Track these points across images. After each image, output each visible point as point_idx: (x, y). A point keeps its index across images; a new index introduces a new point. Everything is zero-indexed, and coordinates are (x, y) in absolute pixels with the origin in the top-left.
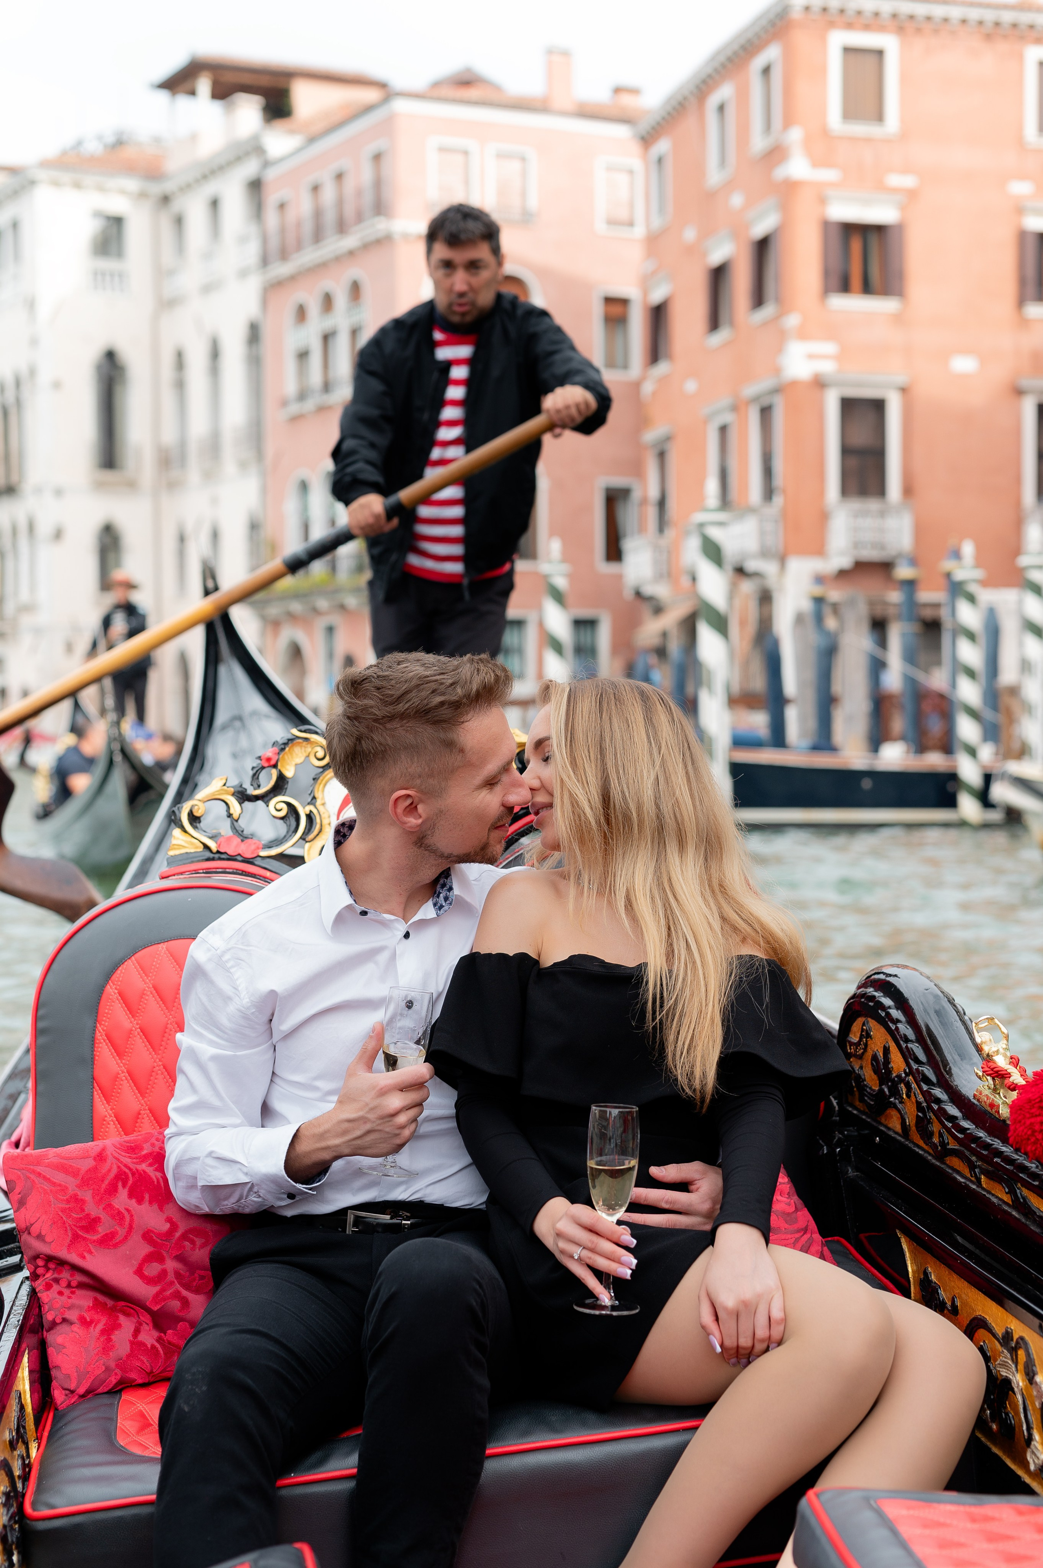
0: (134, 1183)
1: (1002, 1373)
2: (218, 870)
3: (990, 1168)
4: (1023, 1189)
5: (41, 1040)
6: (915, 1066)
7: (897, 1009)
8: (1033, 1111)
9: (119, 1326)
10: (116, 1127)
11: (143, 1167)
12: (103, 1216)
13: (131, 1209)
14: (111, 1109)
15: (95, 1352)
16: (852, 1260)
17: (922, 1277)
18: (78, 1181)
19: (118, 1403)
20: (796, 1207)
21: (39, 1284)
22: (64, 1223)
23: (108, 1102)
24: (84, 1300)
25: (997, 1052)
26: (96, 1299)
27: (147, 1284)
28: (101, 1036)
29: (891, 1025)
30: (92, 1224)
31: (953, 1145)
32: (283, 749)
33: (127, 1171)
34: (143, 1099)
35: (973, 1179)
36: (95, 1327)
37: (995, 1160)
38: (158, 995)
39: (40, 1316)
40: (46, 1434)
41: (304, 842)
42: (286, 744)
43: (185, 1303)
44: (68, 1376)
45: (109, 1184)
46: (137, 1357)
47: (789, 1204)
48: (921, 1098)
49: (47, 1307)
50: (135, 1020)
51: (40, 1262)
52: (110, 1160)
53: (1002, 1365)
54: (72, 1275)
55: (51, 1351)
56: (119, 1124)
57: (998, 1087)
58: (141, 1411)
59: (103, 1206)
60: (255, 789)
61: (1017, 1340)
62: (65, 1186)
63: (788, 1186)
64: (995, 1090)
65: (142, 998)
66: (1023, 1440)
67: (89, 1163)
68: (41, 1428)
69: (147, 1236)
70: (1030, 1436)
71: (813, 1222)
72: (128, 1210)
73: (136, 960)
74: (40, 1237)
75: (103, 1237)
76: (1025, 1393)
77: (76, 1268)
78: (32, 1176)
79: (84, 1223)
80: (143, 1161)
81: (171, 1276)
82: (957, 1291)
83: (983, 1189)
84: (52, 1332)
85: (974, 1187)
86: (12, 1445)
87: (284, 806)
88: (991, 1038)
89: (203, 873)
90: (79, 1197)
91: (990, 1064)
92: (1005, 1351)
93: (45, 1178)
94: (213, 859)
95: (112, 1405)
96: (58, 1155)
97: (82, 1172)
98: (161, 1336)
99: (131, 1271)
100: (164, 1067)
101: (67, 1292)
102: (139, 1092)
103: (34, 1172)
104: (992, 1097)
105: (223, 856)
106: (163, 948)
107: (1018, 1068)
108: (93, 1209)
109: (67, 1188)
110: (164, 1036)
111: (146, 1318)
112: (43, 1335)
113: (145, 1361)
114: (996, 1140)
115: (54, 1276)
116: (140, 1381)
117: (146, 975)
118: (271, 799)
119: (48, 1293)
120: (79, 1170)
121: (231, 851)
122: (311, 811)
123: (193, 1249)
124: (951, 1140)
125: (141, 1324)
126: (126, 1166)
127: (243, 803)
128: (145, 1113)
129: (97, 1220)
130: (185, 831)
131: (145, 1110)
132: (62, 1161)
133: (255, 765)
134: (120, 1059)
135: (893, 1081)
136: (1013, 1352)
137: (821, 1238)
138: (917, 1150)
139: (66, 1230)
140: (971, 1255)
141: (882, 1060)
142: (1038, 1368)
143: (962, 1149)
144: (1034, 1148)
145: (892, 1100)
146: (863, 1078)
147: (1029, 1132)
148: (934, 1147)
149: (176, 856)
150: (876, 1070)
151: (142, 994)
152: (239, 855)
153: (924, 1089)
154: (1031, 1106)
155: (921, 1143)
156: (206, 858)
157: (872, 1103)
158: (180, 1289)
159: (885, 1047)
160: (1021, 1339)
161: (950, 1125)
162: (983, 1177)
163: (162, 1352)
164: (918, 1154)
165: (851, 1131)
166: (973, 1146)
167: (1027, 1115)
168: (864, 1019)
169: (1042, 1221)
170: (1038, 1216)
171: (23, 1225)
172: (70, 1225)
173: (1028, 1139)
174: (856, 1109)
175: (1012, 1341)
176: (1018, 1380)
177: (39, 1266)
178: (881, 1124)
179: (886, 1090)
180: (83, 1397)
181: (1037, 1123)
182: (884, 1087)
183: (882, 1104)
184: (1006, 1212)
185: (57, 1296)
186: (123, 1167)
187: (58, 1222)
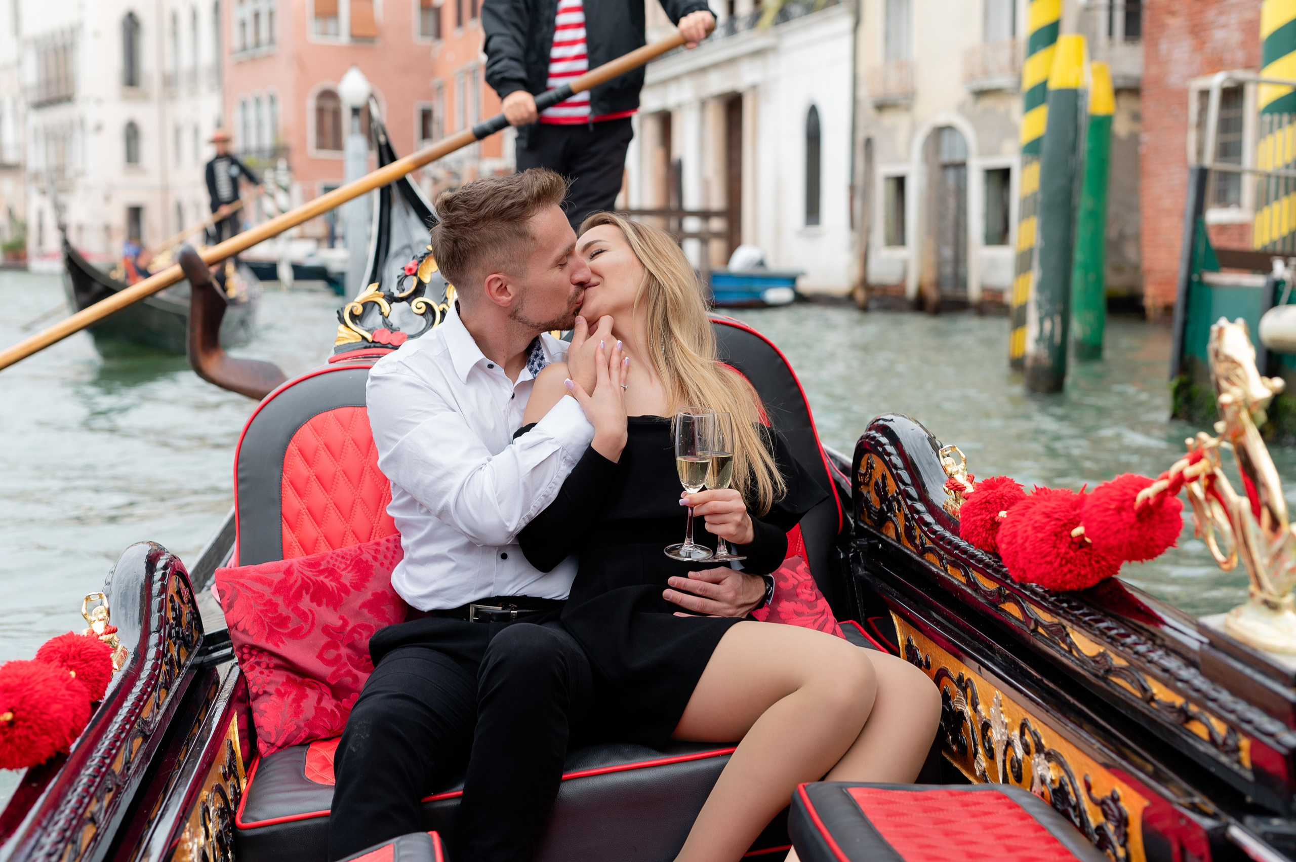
0: (315, 591)
1: (958, 708)
2: (373, 355)
3: (953, 559)
4: (974, 572)
5: (241, 487)
6: (902, 487)
7: (891, 445)
8: (976, 511)
9: (306, 696)
10: (299, 549)
11: (320, 578)
12: (292, 615)
13: (313, 610)
14: (296, 537)
15: (289, 715)
16: (860, 636)
17: (907, 642)
18: (272, 590)
19: (307, 751)
20: (816, 597)
21: (246, 666)
22: (262, 621)
23: (293, 532)
24: (279, 677)
25: (957, 472)
26: (288, 677)
27: (326, 665)
28: (286, 481)
29: (886, 457)
30: (283, 621)
31: (929, 544)
32: (421, 261)
33: (309, 581)
35: (942, 568)
36: (288, 697)
37: (955, 551)
38: (328, 450)
39: (247, 690)
40: (253, 774)
42: (423, 257)
43: (356, 679)
44: (269, 733)
45: (296, 591)
46: (321, 718)
47: (811, 595)
48: (907, 511)
49: (252, 683)
50: (311, 469)
51: (245, 651)
52: (296, 574)
53: (958, 701)
54: (269, 660)
55: (256, 715)
56: (302, 547)
57: (958, 498)
58: (324, 757)
59: (292, 607)
60: (400, 293)
61: (967, 680)
62: (262, 593)
63: (811, 581)
64: (956, 500)
66: (972, 754)
67: (281, 576)
68: (249, 769)
69: (326, 630)
70: (976, 750)
71: (830, 607)
72: (311, 611)
73: (310, 424)
74: (244, 631)
75: (292, 630)
76: (972, 719)
77: (272, 654)
78: (238, 587)
79: (277, 621)
80: (321, 574)
81: (345, 659)
82: (929, 651)
83: (949, 575)
84: (256, 701)
85: (943, 574)
86: (226, 777)
87: (423, 306)
88: (954, 461)
89: (359, 358)
90: (274, 602)
91: (952, 481)
92: (959, 690)
93: (247, 587)
94: (370, 347)
95: (302, 752)
96: (256, 570)
97: (275, 583)
98: (338, 704)
99: (315, 657)
100: (335, 504)
101: (266, 672)
102: (317, 523)
103: (238, 583)
104: (955, 506)
105: (377, 345)
106: (331, 415)
107: (972, 482)
108: (284, 610)
109: (264, 595)
111: (326, 690)
112: (249, 704)
113: (327, 721)
114: (957, 537)
115: (256, 660)
116: (323, 736)
117: (319, 435)
118: (413, 300)
119: (252, 672)
120: (272, 581)
121: (383, 341)
122: (444, 309)
123: (361, 639)
124: (928, 541)
125: (323, 695)
126: (308, 577)
127: (392, 303)
128: (322, 539)
129: (288, 618)
130: (348, 327)
131: (321, 536)
132: (260, 575)
133: (400, 274)
134: (301, 499)
135: (889, 500)
136: (964, 690)
137: (834, 618)
138: (906, 551)
139: (264, 627)
140: (938, 623)
141: (881, 484)
142: (980, 700)
143: (935, 546)
144: (978, 540)
145: (889, 514)
146: (869, 499)
147: (973, 527)
148: (916, 547)
149: (340, 345)
150: (878, 493)
151: (316, 450)
152: (389, 343)
153: (909, 504)
154: (975, 508)
155: (909, 546)
156: (364, 346)
157: (876, 518)
158: (352, 668)
159: (883, 474)
160: (969, 679)
161: (926, 529)
162: (948, 566)
163: (339, 715)
164: (906, 554)
165: (864, 542)
166: (941, 543)
167: (972, 515)
168: (869, 455)
169: (985, 594)
170: (983, 591)
171: (232, 623)
172: (267, 622)
173: (973, 533)
174: (866, 524)
175: (963, 682)
176: (968, 711)
177: (245, 653)
178: (882, 534)
179: (885, 508)
180: (280, 748)
181: (978, 520)
182: (883, 505)
183: (882, 519)
184: (963, 590)
185: (259, 675)
186: (306, 579)
187: (258, 621)
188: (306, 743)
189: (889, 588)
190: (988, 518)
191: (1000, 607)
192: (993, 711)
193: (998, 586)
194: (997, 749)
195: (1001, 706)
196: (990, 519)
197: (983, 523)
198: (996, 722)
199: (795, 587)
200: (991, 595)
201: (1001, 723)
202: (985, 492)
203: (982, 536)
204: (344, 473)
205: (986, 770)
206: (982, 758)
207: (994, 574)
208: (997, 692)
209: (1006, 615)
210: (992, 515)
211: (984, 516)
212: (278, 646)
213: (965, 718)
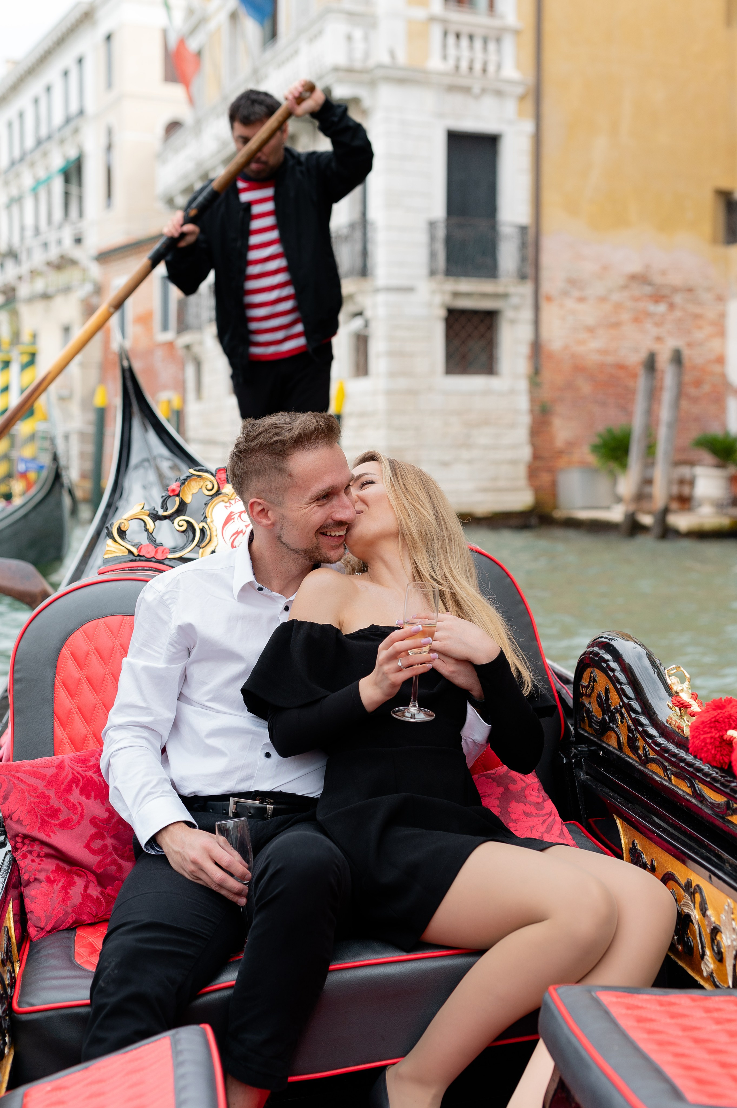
0: (84, 785)
1: (685, 910)
2: (139, 568)
3: (678, 771)
4: (700, 784)
5: (16, 687)
7: (614, 661)
8: (705, 729)
9: (73, 884)
10: (70, 747)
11: (90, 773)
12: (63, 807)
13: (82, 802)
14: (67, 734)
15: (57, 901)
16: (583, 836)
17: (631, 847)
18: (44, 784)
19: (74, 936)
20: (543, 799)
21: (18, 855)
22: (35, 812)
23: (64, 729)
24: (49, 865)
25: (682, 690)
26: (57, 865)
27: (93, 854)
28: (59, 683)
29: (610, 672)
30: (55, 812)
31: (652, 755)
32: (183, 483)
33: (79, 776)
34: (89, 727)
35: (666, 778)
37: (680, 764)
38: (99, 654)
39: (19, 876)
40: (25, 957)
41: (199, 548)
42: (185, 480)
43: (120, 867)
44: (39, 918)
45: (67, 785)
46: (87, 905)
47: (538, 797)
48: (630, 723)
49: (23, 870)
50: (82, 672)
51: (19, 839)
52: (67, 769)
53: (685, 905)
54: (41, 849)
55: (27, 901)
56: (72, 744)
57: (683, 714)
58: (91, 942)
59: (63, 800)
60: (164, 511)
61: (695, 886)
62: (36, 787)
63: (538, 784)
64: (681, 717)
65: (87, 656)
66: (699, 956)
67: (53, 771)
68: (21, 953)
69: (93, 821)
70: (703, 953)
71: (556, 809)
72: (80, 803)
73: (82, 630)
75: (62, 822)
76: (700, 923)
77: (44, 844)
78: (13, 780)
79: (49, 812)
80: (90, 770)
81: (110, 849)
82: (654, 855)
83: (673, 785)
84: (27, 888)
85: (667, 784)
87: (185, 524)
88: (679, 680)
89: (128, 570)
90: (46, 794)
91: (677, 699)
92: (687, 895)
93: (22, 781)
94: (135, 561)
95: (70, 938)
96: (31, 765)
97: (48, 777)
98: (103, 890)
99: (82, 846)
100: (103, 705)
101: (37, 860)
102: (86, 722)
103: (14, 776)
104: (679, 721)
105: (142, 558)
107: (697, 701)
108: (55, 803)
109: (37, 788)
110: (103, 683)
111: (92, 878)
112: (21, 890)
113: (92, 908)
114: (681, 751)
115: (28, 849)
116: (89, 922)
117: (90, 641)
118: (175, 518)
119: (25, 860)
120: (45, 775)
121: (148, 555)
122: (203, 527)
124: (651, 752)
125: (89, 883)
126: (78, 773)
127: (156, 521)
128: (91, 736)
129: (59, 810)
130: (116, 541)
131: (90, 734)
132: (34, 769)
133: (164, 495)
134: (72, 699)
135: (611, 712)
136: (692, 895)
137: (561, 819)
138: (628, 759)
139: (37, 817)
140: (664, 830)
141: (604, 697)
142: (709, 906)
143: (659, 758)
144: (707, 756)
145: (611, 725)
146: (591, 710)
147: (703, 744)
148: (639, 757)
149: (109, 558)
150: (600, 705)
151: (88, 654)
152: (153, 557)
153: (633, 717)
154: (705, 727)
155: (631, 755)
156: (130, 559)
157: (598, 728)
158: (117, 858)
159: (606, 688)
160: (698, 886)
161: (650, 741)
162: (672, 776)
163: (104, 901)
164: (628, 762)
165: (583, 748)
166: (666, 755)
167: (702, 733)
168: (591, 669)
169: (713, 806)
170: (710, 803)
171: (7, 813)
172: (40, 814)
173: (702, 749)
174: (586, 732)
175: (691, 887)
176: (696, 915)
177: (18, 842)
178: (603, 742)
179: (607, 718)
180: (49, 932)
181: (708, 738)
182: (605, 716)
183: (604, 728)
184: (688, 800)
185: (31, 863)
186: (76, 774)
187: (31, 811)
188: (73, 928)
189: (611, 794)
190: (717, 736)
191: (728, 819)
192: (724, 918)
193: (725, 799)
194: (727, 953)
195: (733, 913)
196: (719, 737)
197: (712, 740)
198: (727, 928)
199: (524, 790)
200: (718, 807)
201: (732, 930)
202: (714, 712)
203: (711, 753)
204: (113, 676)
205: (714, 972)
206: (710, 960)
207: (722, 788)
208: (729, 900)
209: (733, 827)
210: (721, 733)
211: (714, 734)
212: (49, 836)
213: (692, 921)
